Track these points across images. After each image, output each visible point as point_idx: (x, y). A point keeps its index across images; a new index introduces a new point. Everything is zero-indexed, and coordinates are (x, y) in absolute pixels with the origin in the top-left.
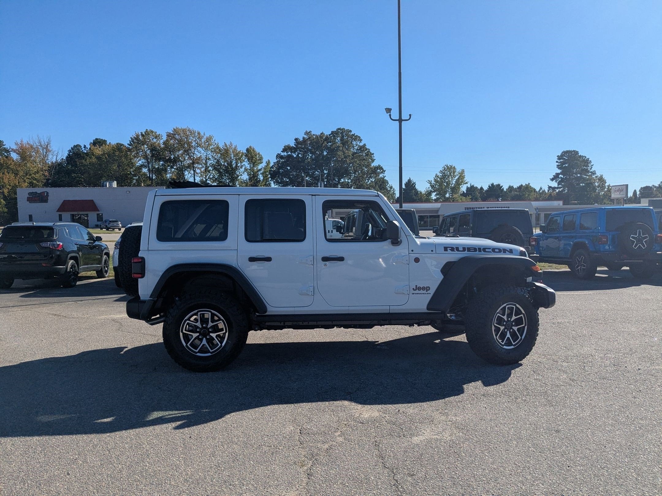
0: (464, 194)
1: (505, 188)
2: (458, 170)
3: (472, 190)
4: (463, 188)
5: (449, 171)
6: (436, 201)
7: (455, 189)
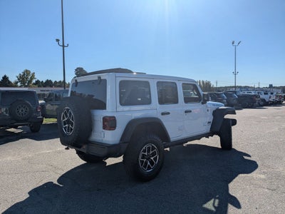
0: (34, 84)
1: (53, 82)
2: (32, 72)
3: (38, 82)
4: (34, 81)
5: (27, 72)
6: (20, 87)
7: (30, 82)
